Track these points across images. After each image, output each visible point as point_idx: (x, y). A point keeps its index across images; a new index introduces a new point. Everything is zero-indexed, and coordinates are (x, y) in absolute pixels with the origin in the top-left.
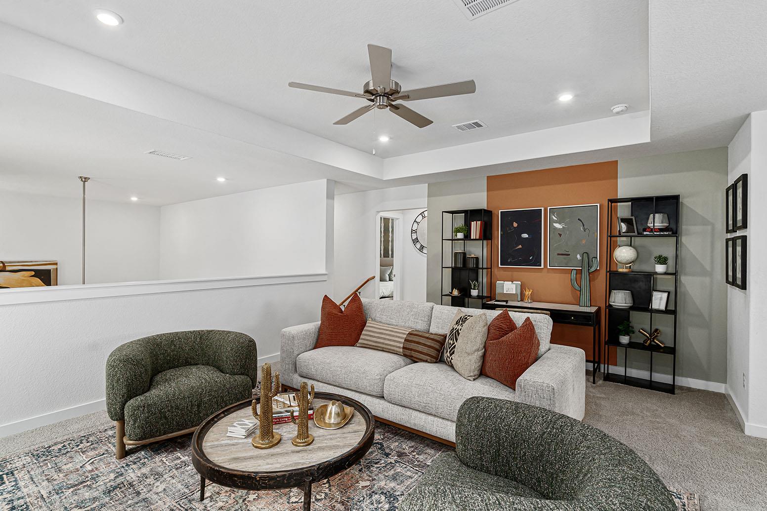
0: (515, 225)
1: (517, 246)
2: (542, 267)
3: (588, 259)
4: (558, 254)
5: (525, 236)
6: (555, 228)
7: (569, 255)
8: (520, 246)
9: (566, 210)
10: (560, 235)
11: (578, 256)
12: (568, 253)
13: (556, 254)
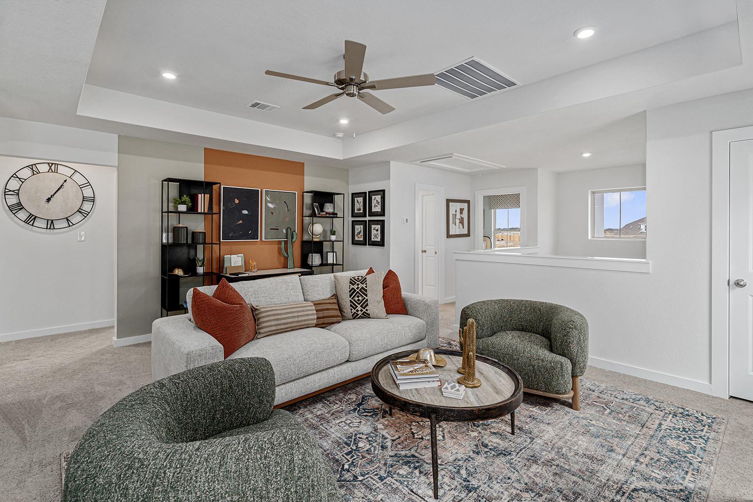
0: (237, 201)
1: (238, 221)
2: (259, 240)
3: (290, 233)
4: (271, 229)
5: (245, 212)
6: (269, 208)
7: (278, 229)
8: (241, 222)
9: (277, 193)
10: (272, 213)
11: (284, 231)
12: (278, 228)
13: (269, 229)
